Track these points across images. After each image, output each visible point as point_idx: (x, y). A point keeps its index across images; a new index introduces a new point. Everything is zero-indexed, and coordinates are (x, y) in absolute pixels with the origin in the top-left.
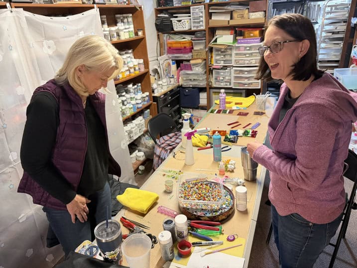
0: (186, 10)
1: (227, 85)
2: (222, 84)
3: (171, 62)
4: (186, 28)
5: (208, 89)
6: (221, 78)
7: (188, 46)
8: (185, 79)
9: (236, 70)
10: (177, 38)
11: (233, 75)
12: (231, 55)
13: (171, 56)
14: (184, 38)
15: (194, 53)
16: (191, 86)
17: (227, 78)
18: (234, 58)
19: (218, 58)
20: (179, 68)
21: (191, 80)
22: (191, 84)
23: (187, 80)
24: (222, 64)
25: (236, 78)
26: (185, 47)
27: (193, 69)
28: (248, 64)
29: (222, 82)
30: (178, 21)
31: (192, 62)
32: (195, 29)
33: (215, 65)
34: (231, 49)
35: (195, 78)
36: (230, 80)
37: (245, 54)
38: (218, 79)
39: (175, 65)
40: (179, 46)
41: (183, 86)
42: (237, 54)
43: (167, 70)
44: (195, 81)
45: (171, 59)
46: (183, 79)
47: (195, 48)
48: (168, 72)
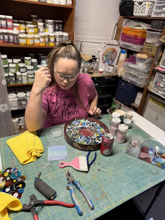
2: (160, 92)
3: (118, 50)
4: (145, 14)
5: (145, 91)
6: (162, 85)
7: (139, 35)
8: (126, 71)
10: (133, 25)
13: (122, 43)
14: (140, 26)
15: (145, 47)
16: (129, 81)
20: (128, 59)
21: (131, 74)
23: (128, 73)
26: (136, 37)
27: (136, 63)
29: (160, 90)
31: (138, 55)
32: (155, 16)
33: (161, 66)
35: (136, 74)
38: (158, 84)
39: (123, 56)
40: (131, 33)
41: (122, 79)
43: (109, 56)
44: (134, 77)
45: (119, 46)
46: (124, 71)
47: (148, 41)
48: (110, 59)
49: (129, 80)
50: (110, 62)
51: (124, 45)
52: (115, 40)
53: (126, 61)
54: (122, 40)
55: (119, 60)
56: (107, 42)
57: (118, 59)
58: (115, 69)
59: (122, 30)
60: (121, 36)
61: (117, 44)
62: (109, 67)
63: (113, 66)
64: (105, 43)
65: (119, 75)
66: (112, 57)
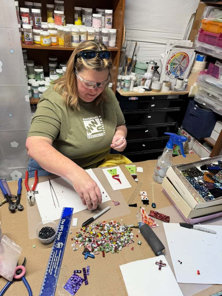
3: (192, 55)
8: (201, 89)
13: (198, 44)
20: (206, 70)
21: (208, 94)
22: (206, 101)
23: (203, 92)
39: (200, 65)
41: (195, 100)
43: (177, 64)
44: (212, 99)
45: (194, 50)
46: (199, 88)
48: (179, 68)
49: (205, 102)
50: (178, 73)
51: (203, 48)
52: (188, 40)
53: (202, 72)
54: (200, 40)
55: (193, 72)
56: (175, 44)
57: (191, 69)
58: (185, 84)
59: (201, 24)
60: (199, 33)
61: (191, 46)
62: (176, 81)
63: (182, 80)
64: (172, 44)
65: (190, 94)
66: (181, 67)
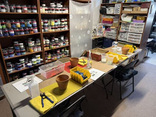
0: (113, 5)
1: (125, 40)
2: (123, 39)
3: (102, 27)
4: (112, 13)
5: (116, 40)
6: (123, 37)
7: (111, 20)
9: (130, 34)
10: (107, 17)
11: (128, 36)
12: (129, 27)
14: (110, 17)
15: (113, 24)
16: (109, 38)
17: (125, 37)
18: (130, 28)
19: (123, 27)
20: (106, 30)
23: (108, 35)
24: (124, 30)
25: (129, 37)
26: (109, 21)
28: (136, 32)
30: (109, 10)
32: (115, 14)
33: (121, 30)
34: (129, 24)
35: (111, 35)
36: (127, 38)
37: (135, 27)
38: (121, 37)
40: (107, 20)
42: (131, 27)
47: (114, 22)
48: (100, 30)
51: (104, 24)
52: (99, 23)
59: (102, 19)
62: (100, 34)
65: (104, 36)
